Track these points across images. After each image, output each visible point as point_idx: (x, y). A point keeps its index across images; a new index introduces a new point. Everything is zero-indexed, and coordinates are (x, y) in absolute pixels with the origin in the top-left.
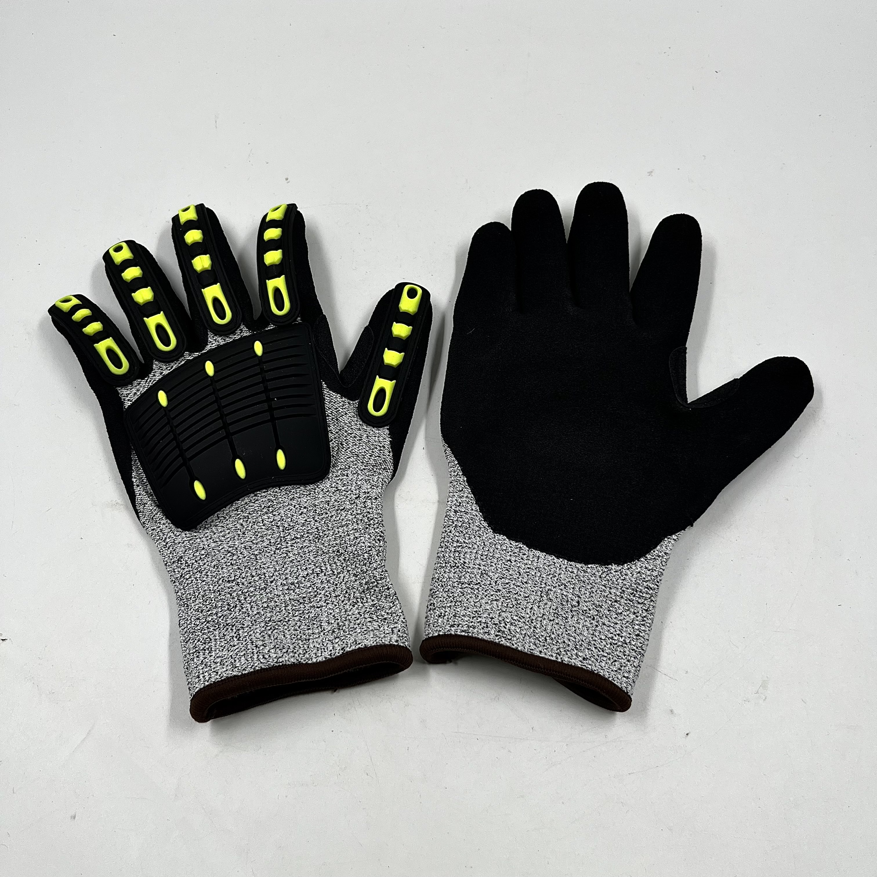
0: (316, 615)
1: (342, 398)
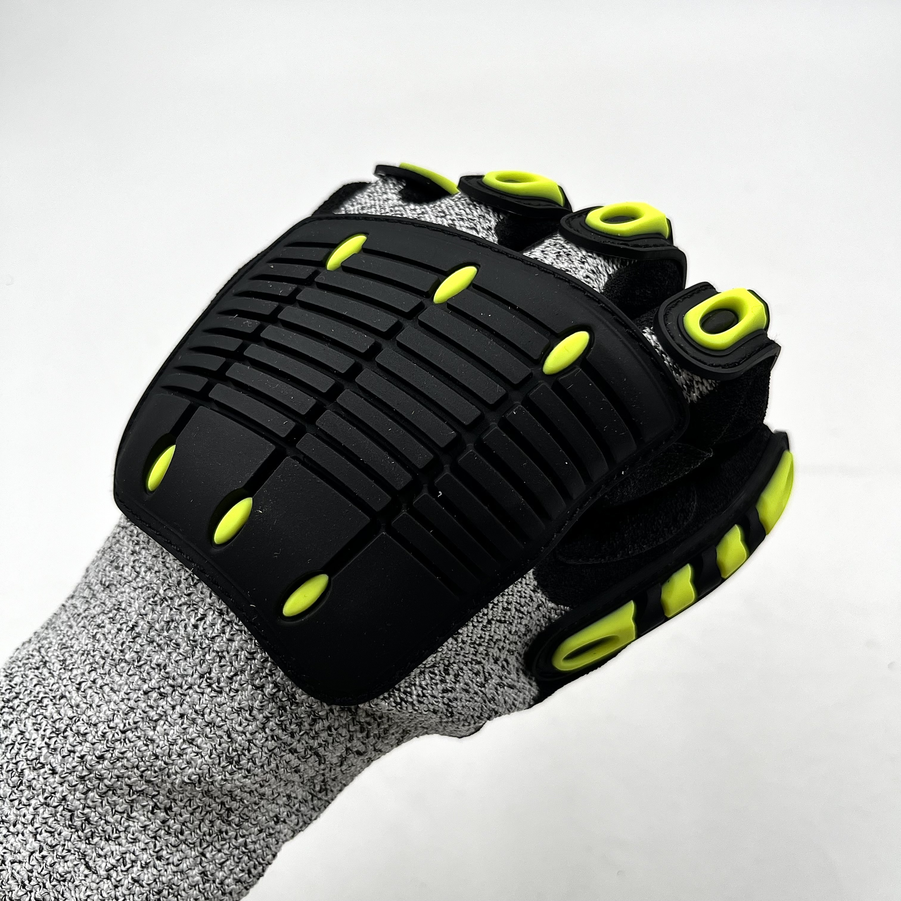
0: (68, 876)
1: (534, 591)
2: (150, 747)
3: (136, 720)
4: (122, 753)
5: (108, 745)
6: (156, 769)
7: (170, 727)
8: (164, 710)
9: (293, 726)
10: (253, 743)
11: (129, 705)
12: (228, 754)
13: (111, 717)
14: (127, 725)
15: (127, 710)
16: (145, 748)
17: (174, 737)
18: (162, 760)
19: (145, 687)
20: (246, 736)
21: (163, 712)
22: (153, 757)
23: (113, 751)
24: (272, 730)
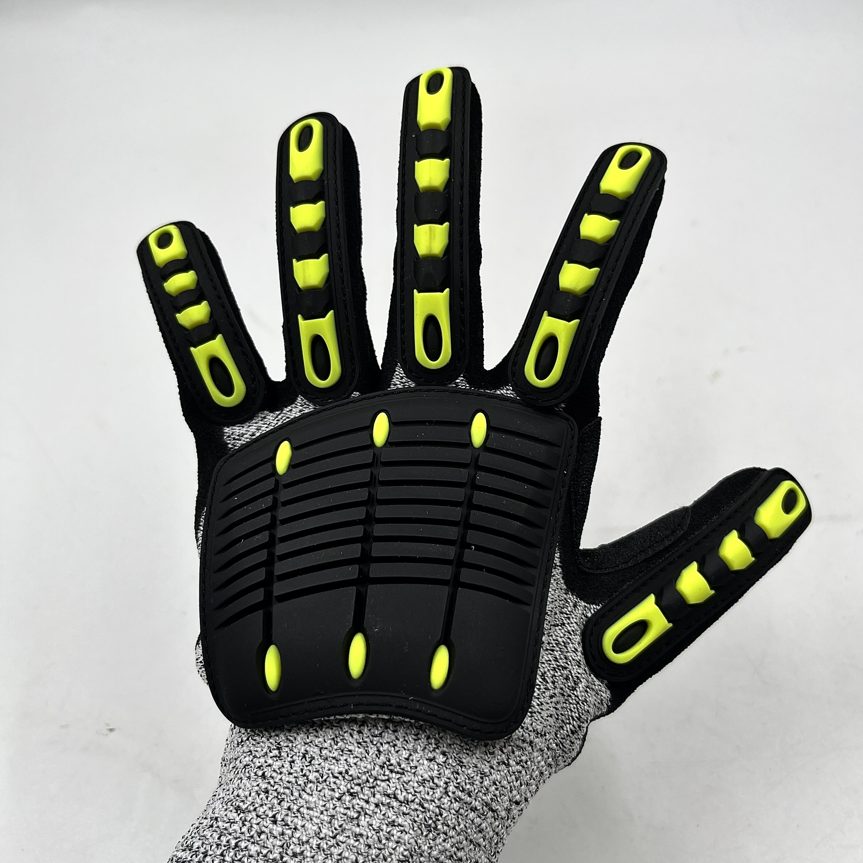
2: (361, 840)
3: (340, 824)
4: (340, 855)
5: (326, 853)
6: (374, 857)
7: (370, 818)
8: (360, 806)
9: (468, 786)
10: (442, 808)
11: (329, 814)
12: (425, 823)
13: (318, 830)
14: (334, 831)
15: (329, 819)
16: (357, 843)
17: (378, 825)
18: (375, 848)
19: (337, 795)
20: (435, 803)
21: (360, 808)
22: (367, 848)
23: (331, 856)
24: (454, 793)
